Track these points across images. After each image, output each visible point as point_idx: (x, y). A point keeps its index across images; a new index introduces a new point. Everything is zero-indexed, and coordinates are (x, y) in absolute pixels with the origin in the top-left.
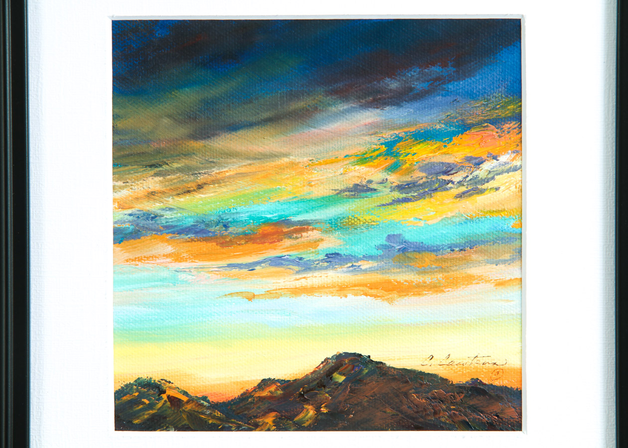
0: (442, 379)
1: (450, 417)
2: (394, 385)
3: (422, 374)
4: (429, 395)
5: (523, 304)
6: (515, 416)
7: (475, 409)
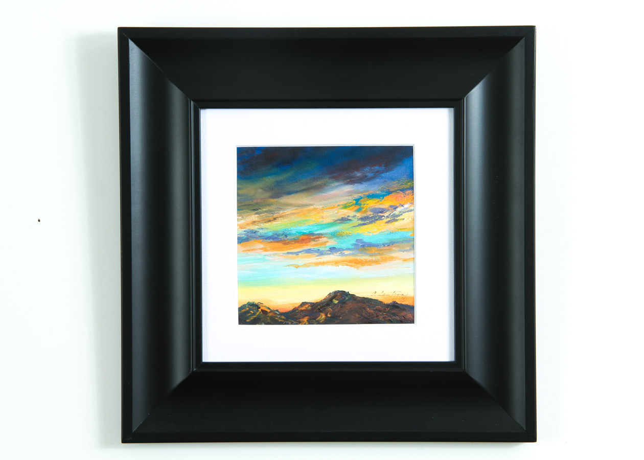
0: (380, 302)
1: (383, 318)
2: (359, 304)
3: (371, 299)
4: (375, 308)
5: (414, 269)
6: (411, 317)
7: (394, 314)
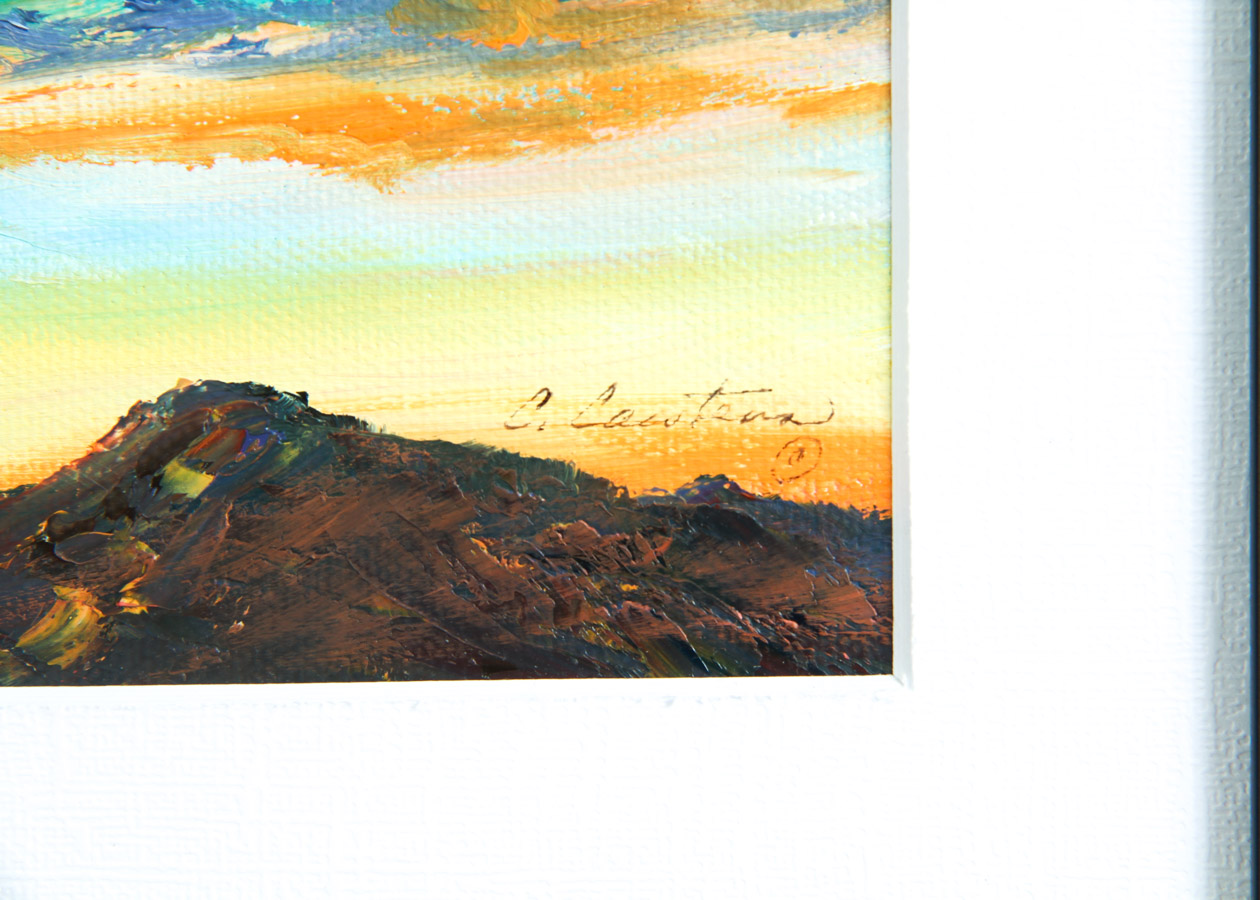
0: (586, 480)
1: (617, 623)
2: (401, 505)
3: (507, 461)
4: (538, 542)
5: (894, 187)
6: (868, 617)
7: (712, 594)
